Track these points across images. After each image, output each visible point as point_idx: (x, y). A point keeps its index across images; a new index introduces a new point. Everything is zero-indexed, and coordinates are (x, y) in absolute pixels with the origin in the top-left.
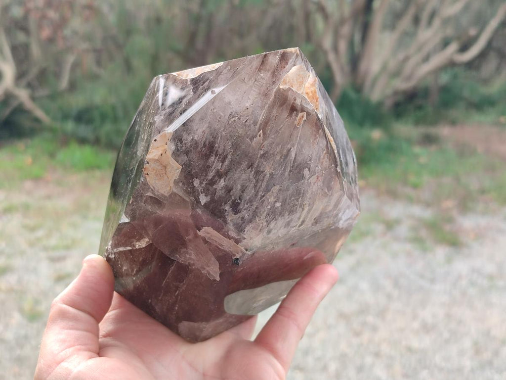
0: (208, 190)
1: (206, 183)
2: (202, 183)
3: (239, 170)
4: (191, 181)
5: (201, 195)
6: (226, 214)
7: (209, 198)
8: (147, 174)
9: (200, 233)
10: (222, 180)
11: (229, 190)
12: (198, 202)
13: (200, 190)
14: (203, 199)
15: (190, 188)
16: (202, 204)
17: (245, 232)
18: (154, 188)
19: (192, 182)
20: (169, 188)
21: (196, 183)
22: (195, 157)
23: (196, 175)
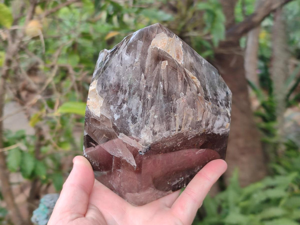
0: (119, 111)
3: (133, 98)
4: (109, 107)
5: (115, 114)
7: (119, 116)
8: (89, 105)
9: (120, 138)
10: (125, 104)
11: (129, 110)
14: (116, 117)
15: (109, 111)
16: (116, 120)
17: (141, 135)
18: (93, 113)
20: (100, 113)
21: (112, 108)
22: (110, 93)
23: (111, 103)
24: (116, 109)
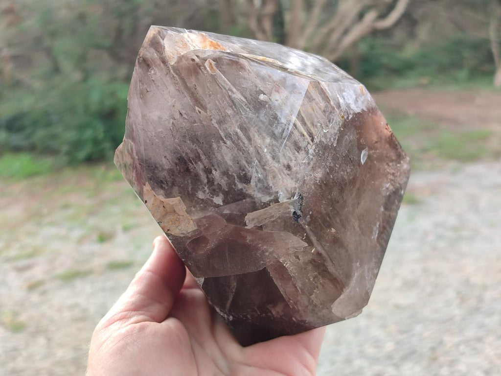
0: (214, 190)
1: (208, 188)
2: (205, 191)
3: (215, 151)
4: (196, 199)
5: (214, 199)
6: (244, 191)
7: (221, 196)
8: (168, 230)
9: (250, 226)
10: (214, 172)
11: (226, 173)
12: (218, 206)
13: (208, 197)
14: (218, 200)
15: (201, 203)
16: (222, 204)
17: (273, 187)
18: (183, 234)
19: (199, 198)
20: (192, 222)
21: (200, 195)
22: (179, 180)
23: (195, 190)
24: (207, 191)
